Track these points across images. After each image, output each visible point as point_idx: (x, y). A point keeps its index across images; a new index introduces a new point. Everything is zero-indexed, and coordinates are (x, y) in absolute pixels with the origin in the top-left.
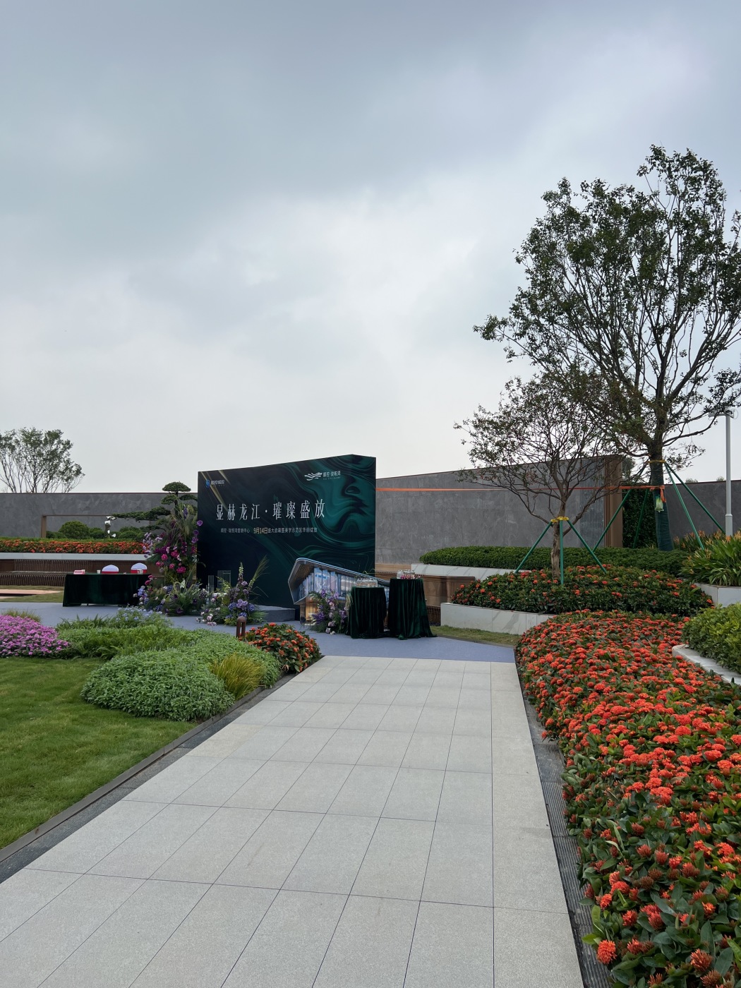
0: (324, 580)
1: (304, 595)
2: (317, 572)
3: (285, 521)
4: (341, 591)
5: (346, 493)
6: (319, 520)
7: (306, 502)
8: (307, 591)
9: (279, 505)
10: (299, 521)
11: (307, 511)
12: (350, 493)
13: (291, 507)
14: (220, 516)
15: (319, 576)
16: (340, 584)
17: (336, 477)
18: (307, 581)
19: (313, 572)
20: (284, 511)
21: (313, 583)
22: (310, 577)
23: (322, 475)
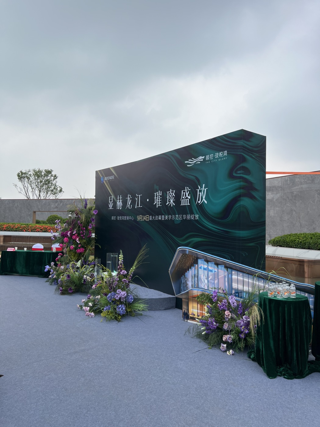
0: (210, 273)
1: (187, 288)
2: (202, 264)
3: (165, 209)
4: (232, 289)
5: (234, 174)
6: (201, 207)
7: (187, 189)
8: (190, 284)
9: (159, 193)
10: (179, 208)
11: (187, 198)
12: (240, 174)
13: (171, 195)
14: (111, 206)
15: (204, 269)
16: (230, 281)
17: (221, 158)
18: (190, 273)
19: (197, 263)
20: (164, 199)
21: (197, 276)
22: (193, 268)
23: (204, 159)
